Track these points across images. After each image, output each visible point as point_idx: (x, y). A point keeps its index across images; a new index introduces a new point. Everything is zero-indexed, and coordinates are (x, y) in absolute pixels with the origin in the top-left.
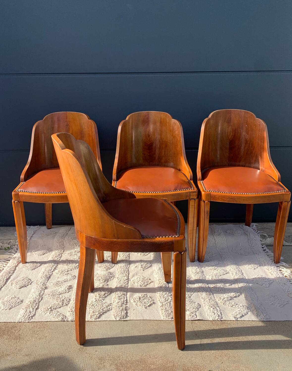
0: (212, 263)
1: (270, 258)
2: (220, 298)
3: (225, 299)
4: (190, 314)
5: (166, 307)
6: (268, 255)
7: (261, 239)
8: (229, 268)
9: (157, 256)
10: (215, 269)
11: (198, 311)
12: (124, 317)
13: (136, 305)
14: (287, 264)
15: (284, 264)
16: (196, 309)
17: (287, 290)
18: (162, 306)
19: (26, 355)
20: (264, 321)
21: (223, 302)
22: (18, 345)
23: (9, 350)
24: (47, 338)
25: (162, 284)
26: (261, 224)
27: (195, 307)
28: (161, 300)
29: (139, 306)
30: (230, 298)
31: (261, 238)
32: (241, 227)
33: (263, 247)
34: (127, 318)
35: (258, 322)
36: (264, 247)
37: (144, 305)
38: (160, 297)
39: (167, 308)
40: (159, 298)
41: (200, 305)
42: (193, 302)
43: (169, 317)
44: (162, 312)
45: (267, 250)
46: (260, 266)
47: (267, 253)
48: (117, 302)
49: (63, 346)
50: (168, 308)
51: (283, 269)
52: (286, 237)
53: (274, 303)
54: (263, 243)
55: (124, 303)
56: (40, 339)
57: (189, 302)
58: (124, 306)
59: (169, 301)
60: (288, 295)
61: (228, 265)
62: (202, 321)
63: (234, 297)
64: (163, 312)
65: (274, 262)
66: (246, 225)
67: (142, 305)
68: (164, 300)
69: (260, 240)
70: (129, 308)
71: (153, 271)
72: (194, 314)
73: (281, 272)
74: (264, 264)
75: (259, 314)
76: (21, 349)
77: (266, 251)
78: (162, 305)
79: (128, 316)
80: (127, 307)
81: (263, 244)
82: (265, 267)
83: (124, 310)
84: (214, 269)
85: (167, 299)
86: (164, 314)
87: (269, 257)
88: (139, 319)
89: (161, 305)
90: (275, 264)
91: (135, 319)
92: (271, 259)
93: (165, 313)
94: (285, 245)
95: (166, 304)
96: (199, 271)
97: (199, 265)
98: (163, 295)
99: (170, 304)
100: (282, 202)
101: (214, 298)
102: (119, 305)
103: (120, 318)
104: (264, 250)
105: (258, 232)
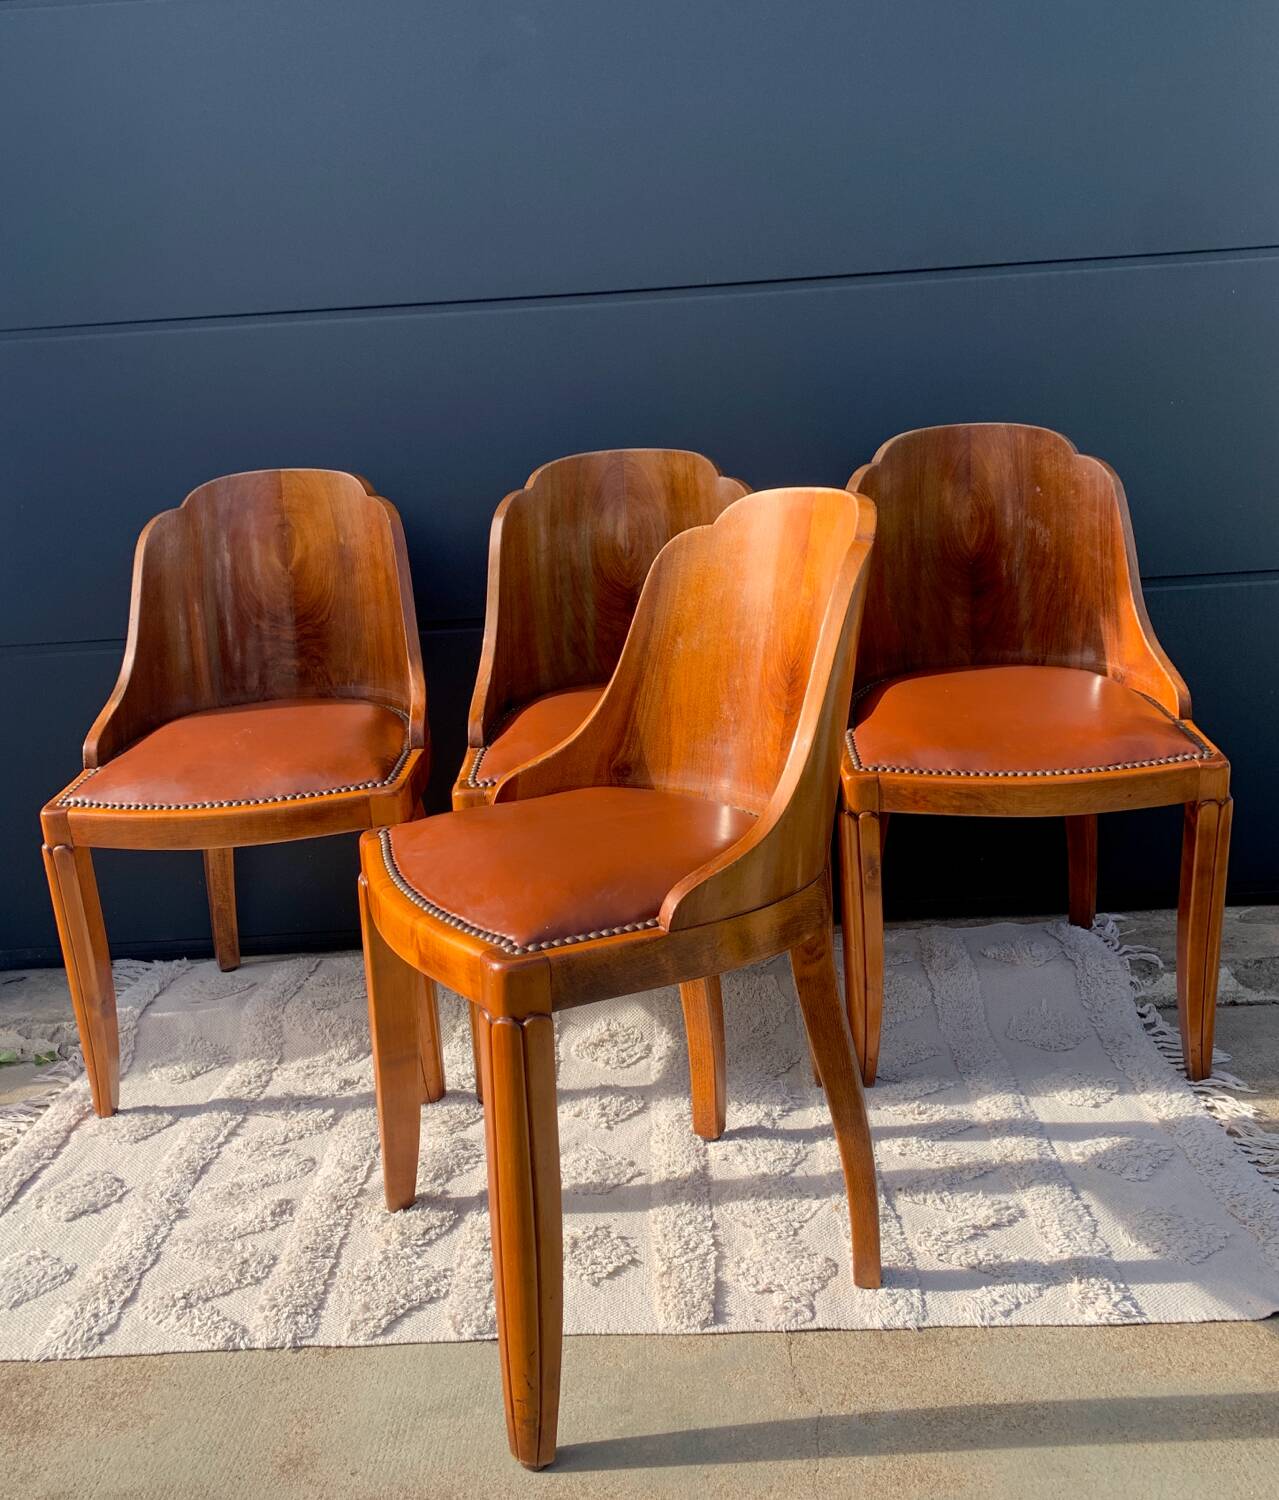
0: (913, 1087)
1: (1170, 1057)
2: (926, 1234)
3: (949, 1238)
4: (786, 1304)
5: (684, 1276)
6: (1161, 1045)
7: (1135, 979)
8: (983, 1108)
9: (676, 1066)
10: (920, 1114)
11: (823, 1293)
14: (1240, 1082)
15: (1231, 1080)
16: (816, 1280)
17: (1227, 1191)
18: (668, 1272)
21: (937, 1248)
22: (25, 1454)
26: (1139, 915)
27: (811, 1275)
28: (665, 1250)
30: (973, 1231)
31: (1133, 974)
32: (1052, 932)
33: (1142, 1011)
35: (1085, 1329)
36: (1149, 1012)
37: (590, 1271)
38: (665, 1236)
39: (689, 1280)
40: (661, 1239)
41: (836, 1266)
42: (805, 1254)
43: (689, 1318)
44: (663, 1298)
45: (1162, 1025)
46: (1121, 1092)
47: (1159, 1038)
48: (473, 1261)
50: (694, 1281)
51: (1224, 1100)
52: (1246, 967)
53: (1164, 1247)
54: (1143, 993)
56: (122, 1426)
57: (789, 1252)
59: (701, 1251)
60: (1233, 1210)
61: (978, 1096)
62: (836, 1333)
63: (989, 1228)
64: (669, 1294)
65: (1185, 1074)
66: (1073, 922)
67: (582, 1271)
68: (678, 1246)
69: (1132, 983)
71: (651, 1128)
72: (804, 1303)
73: (1213, 1114)
74: (1139, 1084)
75: (1092, 1296)
76: (32, 1472)
77: (1154, 1030)
78: (669, 1268)
81: (1143, 997)
82: (1142, 1096)
84: (916, 1112)
85: (692, 1244)
86: (670, 1308)
87: (1167, 1054)
89: (664, 1269)
90: (1192, 1083)
92: (1173, 1060)
93: (677, 1301)
94: (1245, 1000)
95: (687, 1265)
98: (677, 1229)
99: (703, 1262)
100: (1195, 802)
101: (902, 1233)
102: (480, 1275)
103: (478, 1327)
104: (1145, 1025)
105: (1124, 949)
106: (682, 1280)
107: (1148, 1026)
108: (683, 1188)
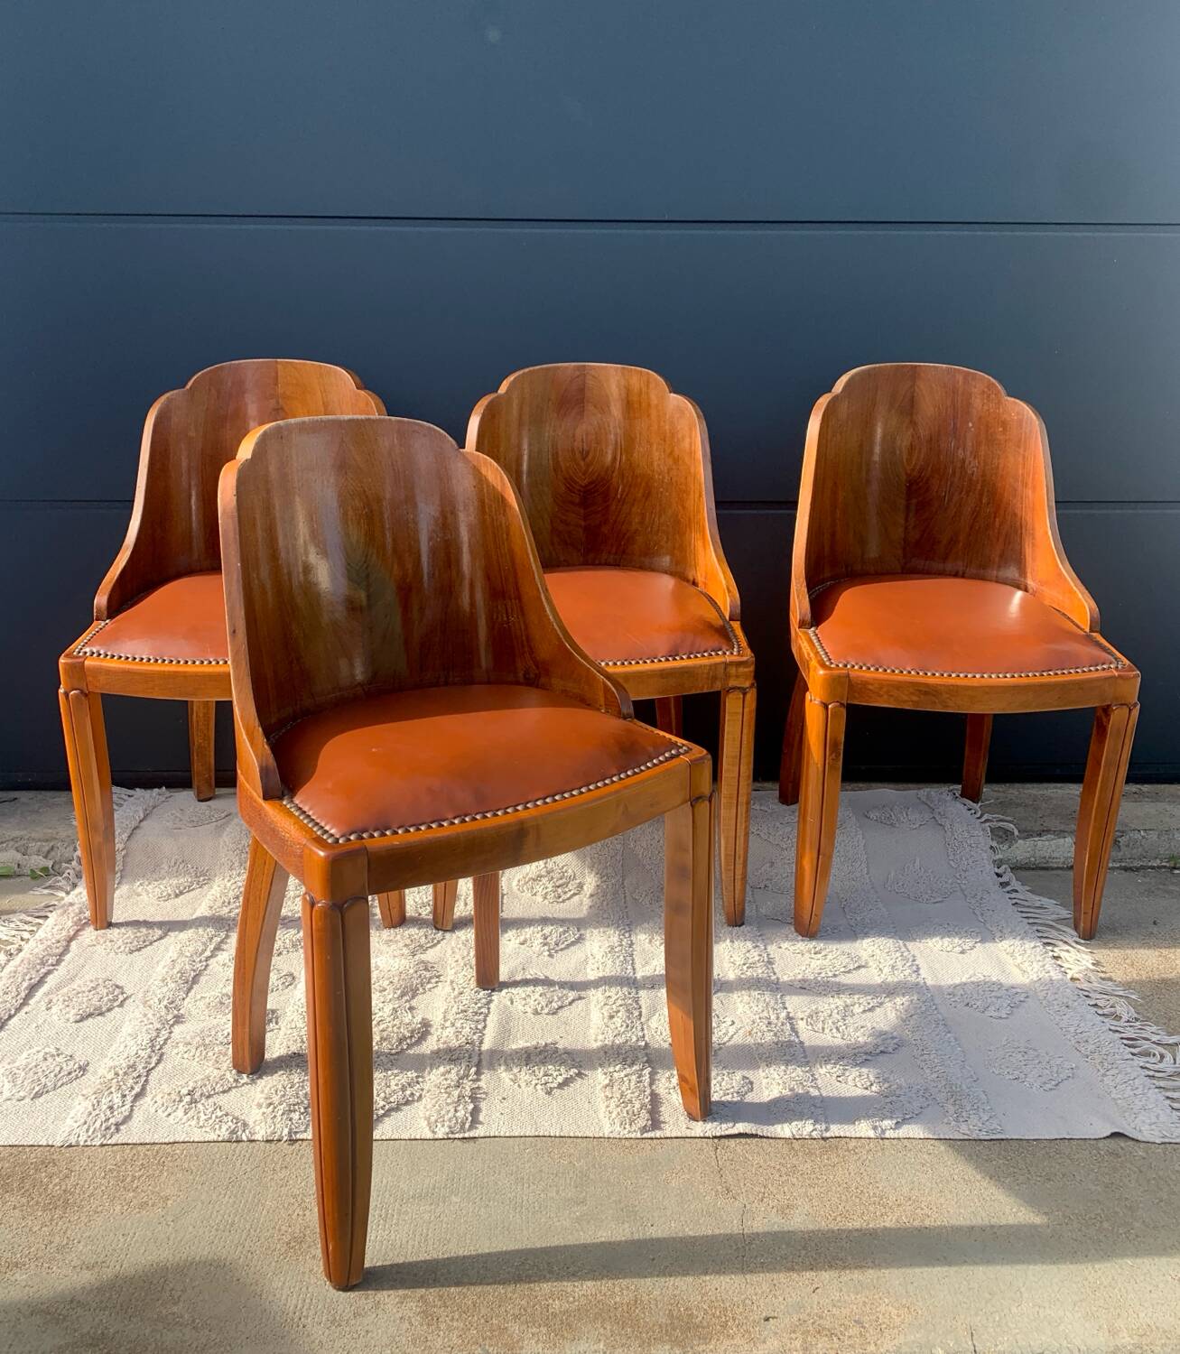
1: (1022, 912)
3: (846, 1062)
5: (624, 1088)
6: (1014, 901)
7: (994, 844)
8: (870, 950)
9: (605, 903)
10: (815, 954)
12: (464, 1124)
13: (514, 1081)
16: (735, 1095)
17: (1072, 1029)
18: (612, 1085)
19: (84, 1267)
20: (980, 1140)
21: (835, 1070)
22: (59, 1228)
23: (21, 1248)
24: (169, 1202)
25: (614, 1006)
26: (998, 787)
27: (732, 1090)
28: (606, 1065)
29: (523, 1085)
30: (864, 1057)
31: (992, 839)
32: (924, 798)
33: (999, 871)
34: (476, 1128)
35: (959, 1143)
36: (1004, 873)
37: (543, 1082)
38: (606, 1053)
39: (629, 1092)
40: (602, 1055)
41: (751, 1083)
42: (726, 1072)
43: (631, 1124)
44: (608, 1107)
45: (1015, 884)
46: (982, 941)
47: (1014, 895)
48: (441, 1070)
49: (227, 1234)
50: (633, 1093)
51: (1068, 951)
53: (1022, 1076)
54: (1000, 856)
55: (467, 1076)
56: (143, 1205)
58: (468, 1085)
59: (637, 1067)
60: (1077, 1045)
61: (864, 936)
62: (754, 1140)
63: (878, 1055)
64: (613, 1105)
65: (1032, 928)
67: (537, 1081)
68: (618, 1062)
69: (991, 847)
70: (484, 1093)
71: (587, 957)
72: (726, 1113)
73: (1059, 962)
74: (998, 934)
75: (964, 1114)
76: (67, 1244)
77: (1009, 888)
78: (611, 1080)
79: (481, 1123)
80: (478, 1088)
81: (1001, 860)
82: (1000, 944)
83: (467, 1099)
84: (813, 951)
85: (629, 1061)
86: (614, 1115)
87: (1019, 909)
88: (522, 1134)
89: (607, 1082)
90: (1040, 935)
91: (507, 1135)
92: (1025, 915)
93: (619, 1109)
95: (625, 1079)
96: (757, 958)
97: (760, 935)
98: (615, 1047)
99: (639, 1077)
100: (1109, 706)
101: (805, 1057)
102: (449, 1082)
103: (450, 1127)
104: (1001, 884)
105: (985, 817)
106: (623, 1092)
107: (1004, 885)
108: (619, 1011)
